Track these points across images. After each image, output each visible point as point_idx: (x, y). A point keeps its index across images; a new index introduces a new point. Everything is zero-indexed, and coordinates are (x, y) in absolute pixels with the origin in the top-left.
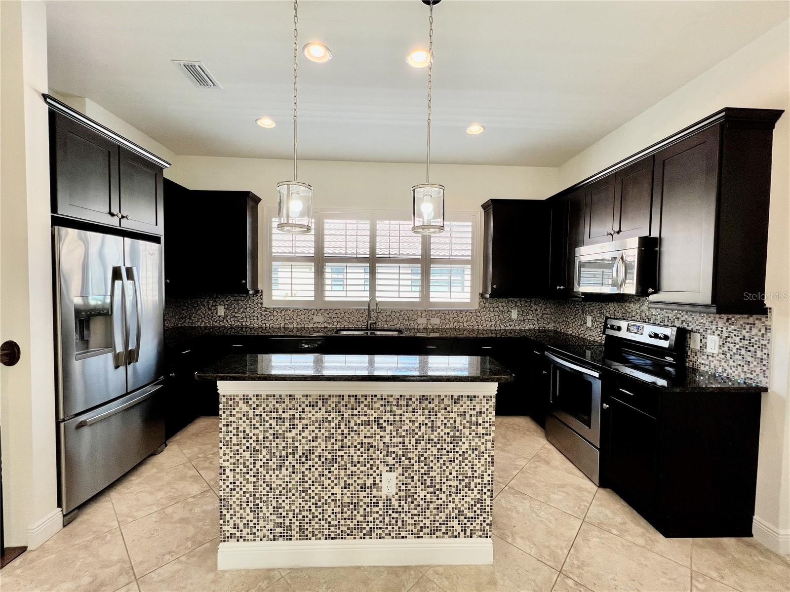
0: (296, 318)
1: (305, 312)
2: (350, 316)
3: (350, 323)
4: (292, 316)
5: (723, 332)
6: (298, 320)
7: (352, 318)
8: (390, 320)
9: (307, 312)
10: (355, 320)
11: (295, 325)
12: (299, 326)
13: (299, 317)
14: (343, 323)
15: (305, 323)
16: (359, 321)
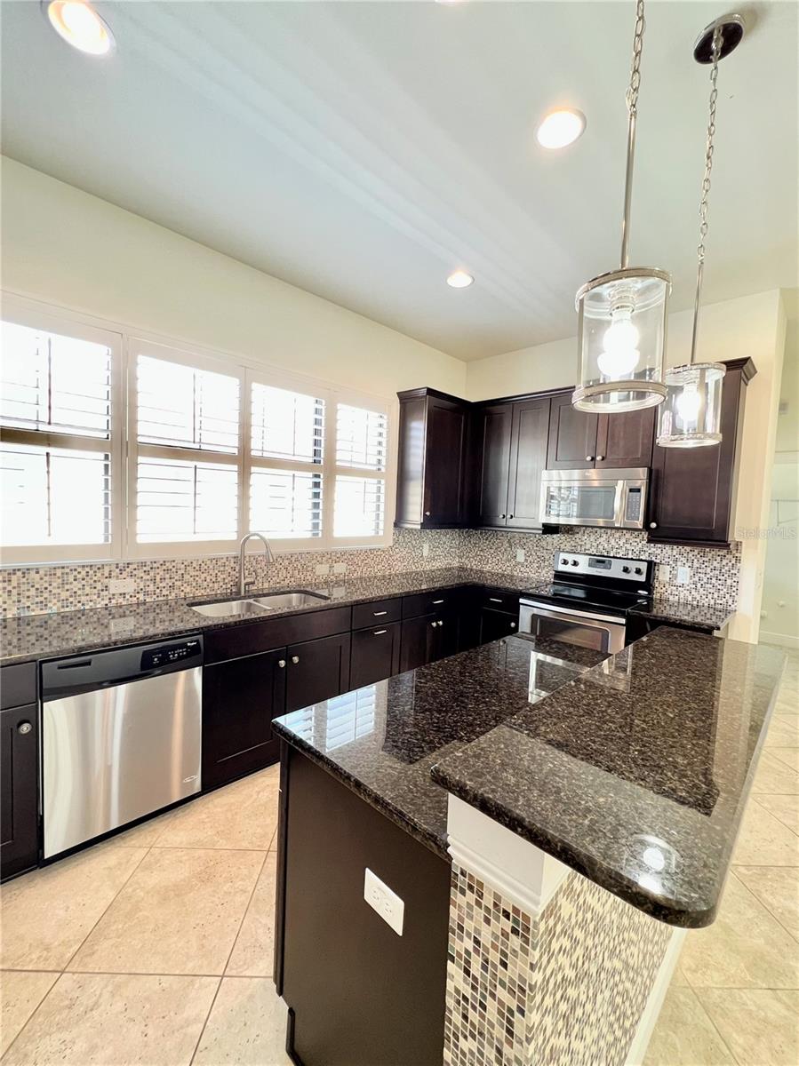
0: (59, 591)
1: (84, 573)
2: (196, 573)
3: (198, 587)
4: (46, 585)
5: (695, 564)
6: (64, 595)
7: (203, 576)
8: (274, 574)
9: (91, 572)
10: (208, 580)
11: (55, 608)
12: (67, 609)
13: (67, 587)
14: (182, 588)
15: (83, 599)
16: (217, 581)
